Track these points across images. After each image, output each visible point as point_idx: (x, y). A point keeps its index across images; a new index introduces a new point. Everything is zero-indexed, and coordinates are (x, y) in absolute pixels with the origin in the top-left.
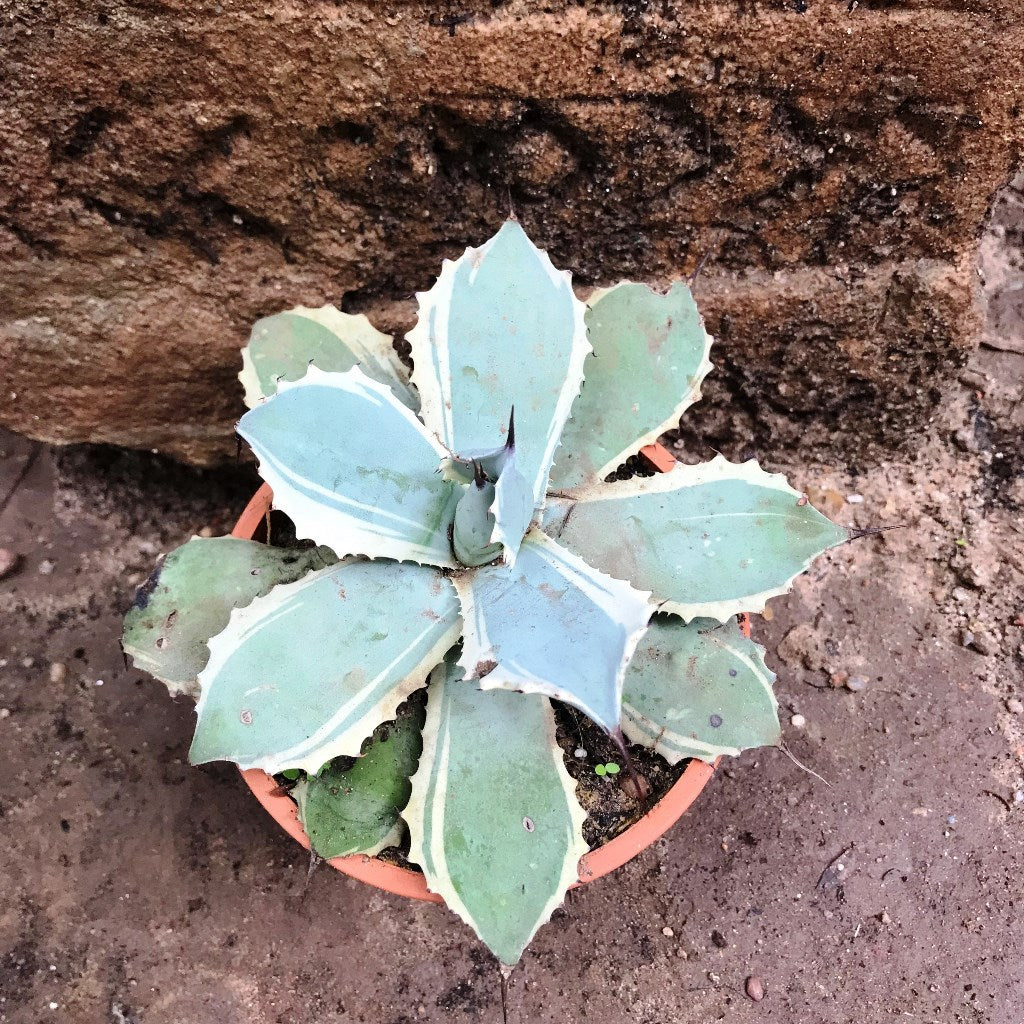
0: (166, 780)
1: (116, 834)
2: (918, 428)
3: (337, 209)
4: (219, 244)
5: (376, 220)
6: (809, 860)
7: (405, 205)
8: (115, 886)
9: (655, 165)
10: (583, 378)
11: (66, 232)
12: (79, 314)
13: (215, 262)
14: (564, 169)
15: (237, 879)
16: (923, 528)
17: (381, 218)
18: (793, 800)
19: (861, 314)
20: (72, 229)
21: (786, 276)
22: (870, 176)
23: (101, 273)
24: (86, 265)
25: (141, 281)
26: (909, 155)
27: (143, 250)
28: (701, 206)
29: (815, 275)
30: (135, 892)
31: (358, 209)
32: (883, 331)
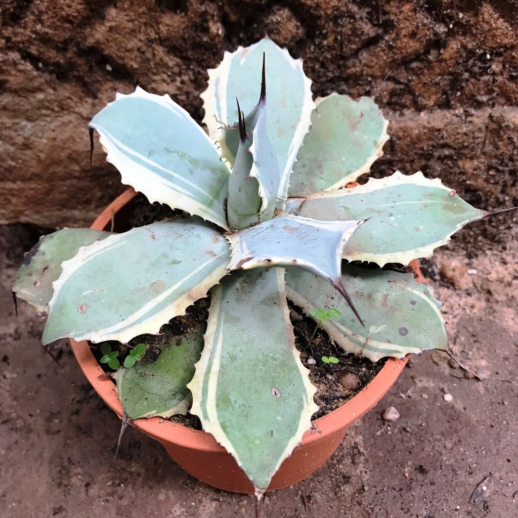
0: (48, 432)
1: (13, 464)
2: (506, 225)
3: (166, 59)
4: (98, 86)
5: (188, 68)
6: (462, 484)
7: (205, 57)
8: (7, 498)
9: (350, 32)
10: (311, 124)
11: (10, 74)
12: (16, 131)
13: (95, 97)
14: (297, 34)
15: (87, 494)
16: (514, 287)
17: (192, 67)
18: (449, 445)
19: (471, 140)
20: (13, 72)
21: (427, 116)
22: (474, 44)
23: (30, 104)
24: (21, 98)
25: (52, 110)
26: (497, 29)
27: (54, 89)
28: (377, 63)
29: (444, 115)
30: (20, 502)
31: (178, 60)
32: (484, 154)
